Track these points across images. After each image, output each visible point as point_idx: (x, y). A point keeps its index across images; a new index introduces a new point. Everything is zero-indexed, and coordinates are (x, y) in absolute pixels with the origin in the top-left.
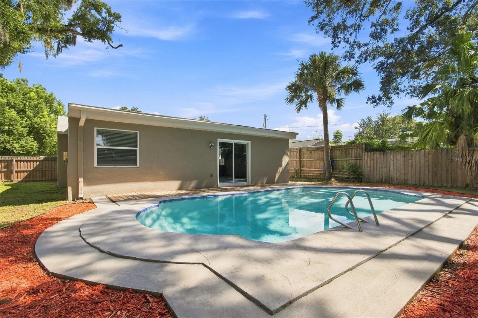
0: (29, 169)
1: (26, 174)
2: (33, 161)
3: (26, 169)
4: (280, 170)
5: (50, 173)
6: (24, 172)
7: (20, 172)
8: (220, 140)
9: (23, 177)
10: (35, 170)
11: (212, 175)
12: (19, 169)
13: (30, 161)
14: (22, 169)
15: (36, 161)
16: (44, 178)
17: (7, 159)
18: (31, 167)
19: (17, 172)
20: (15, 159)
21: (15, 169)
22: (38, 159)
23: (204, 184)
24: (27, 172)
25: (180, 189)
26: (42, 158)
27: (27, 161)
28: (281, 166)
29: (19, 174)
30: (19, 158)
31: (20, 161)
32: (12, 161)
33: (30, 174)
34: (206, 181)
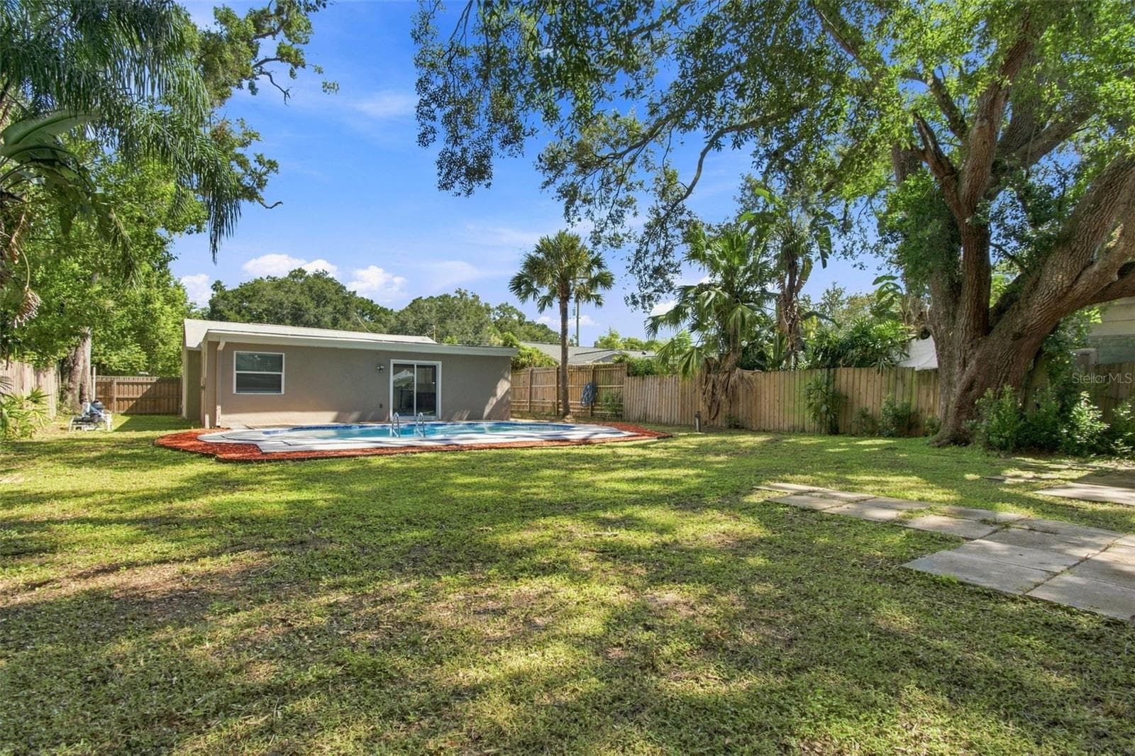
0: (135, 396)
1: (131, 403)
2: (142, 384)
3: (131, 396)
4: (493, 401)
5: (166, 401)
6: (128, 399)
7: (123, 400)
8: (393, 361)
9: (126, 408)
10: (145, 397)
11: (381, 406)
12: (121, 396)
13: (137, 384)
14: (126, 396)
15: (147, 384)
16: (157, 410)
17: (104, 380)
18: (137, 393)
19: (118, 400)
20: (116, 379)
21: (116, 396)
22: (149, 381)
23: (370, 417)
24: (132, 399)
25: (335, 421)
26: (155, 379)
27: (133, 384)
28: (495, 395)
29: (121, 403)
30: (121, 379)
31: (124, 384)
32: (111, 383)
33: (137, 404)
34: (373, 413)
